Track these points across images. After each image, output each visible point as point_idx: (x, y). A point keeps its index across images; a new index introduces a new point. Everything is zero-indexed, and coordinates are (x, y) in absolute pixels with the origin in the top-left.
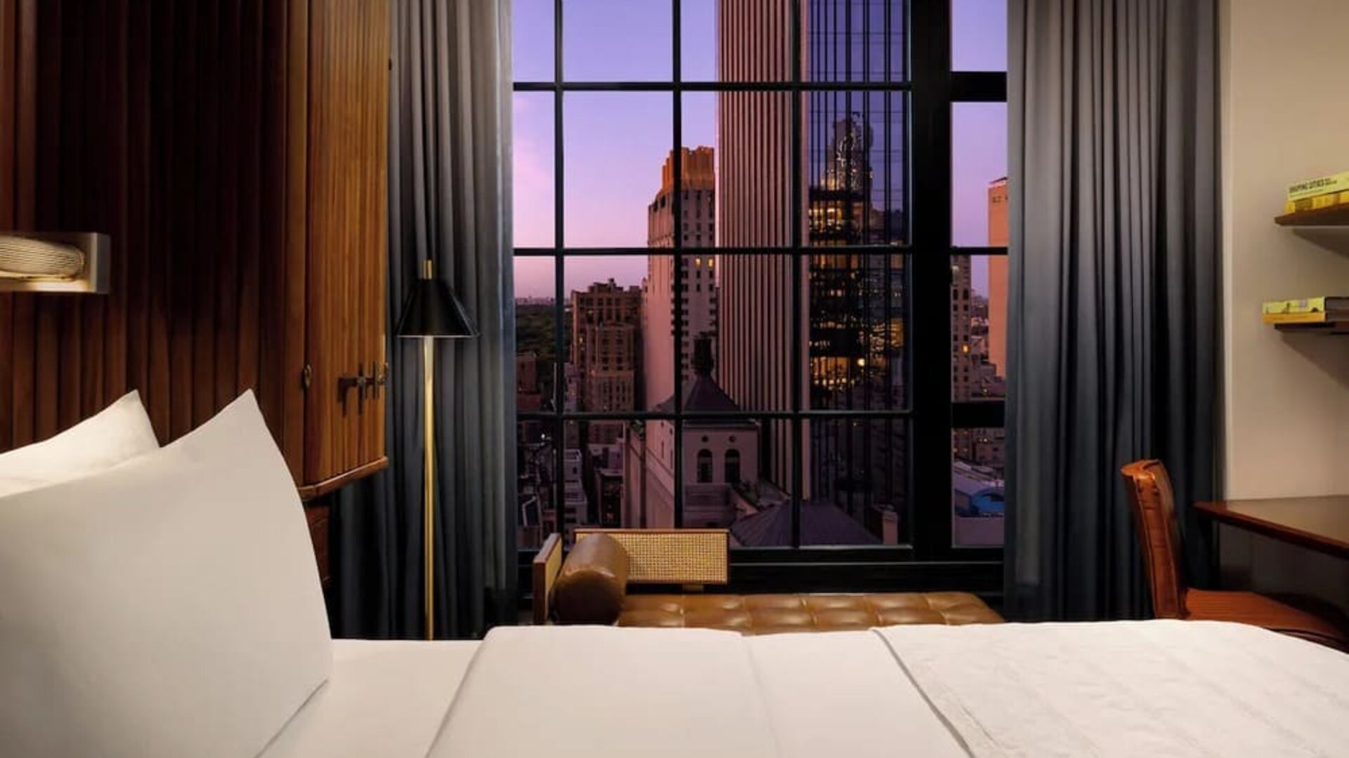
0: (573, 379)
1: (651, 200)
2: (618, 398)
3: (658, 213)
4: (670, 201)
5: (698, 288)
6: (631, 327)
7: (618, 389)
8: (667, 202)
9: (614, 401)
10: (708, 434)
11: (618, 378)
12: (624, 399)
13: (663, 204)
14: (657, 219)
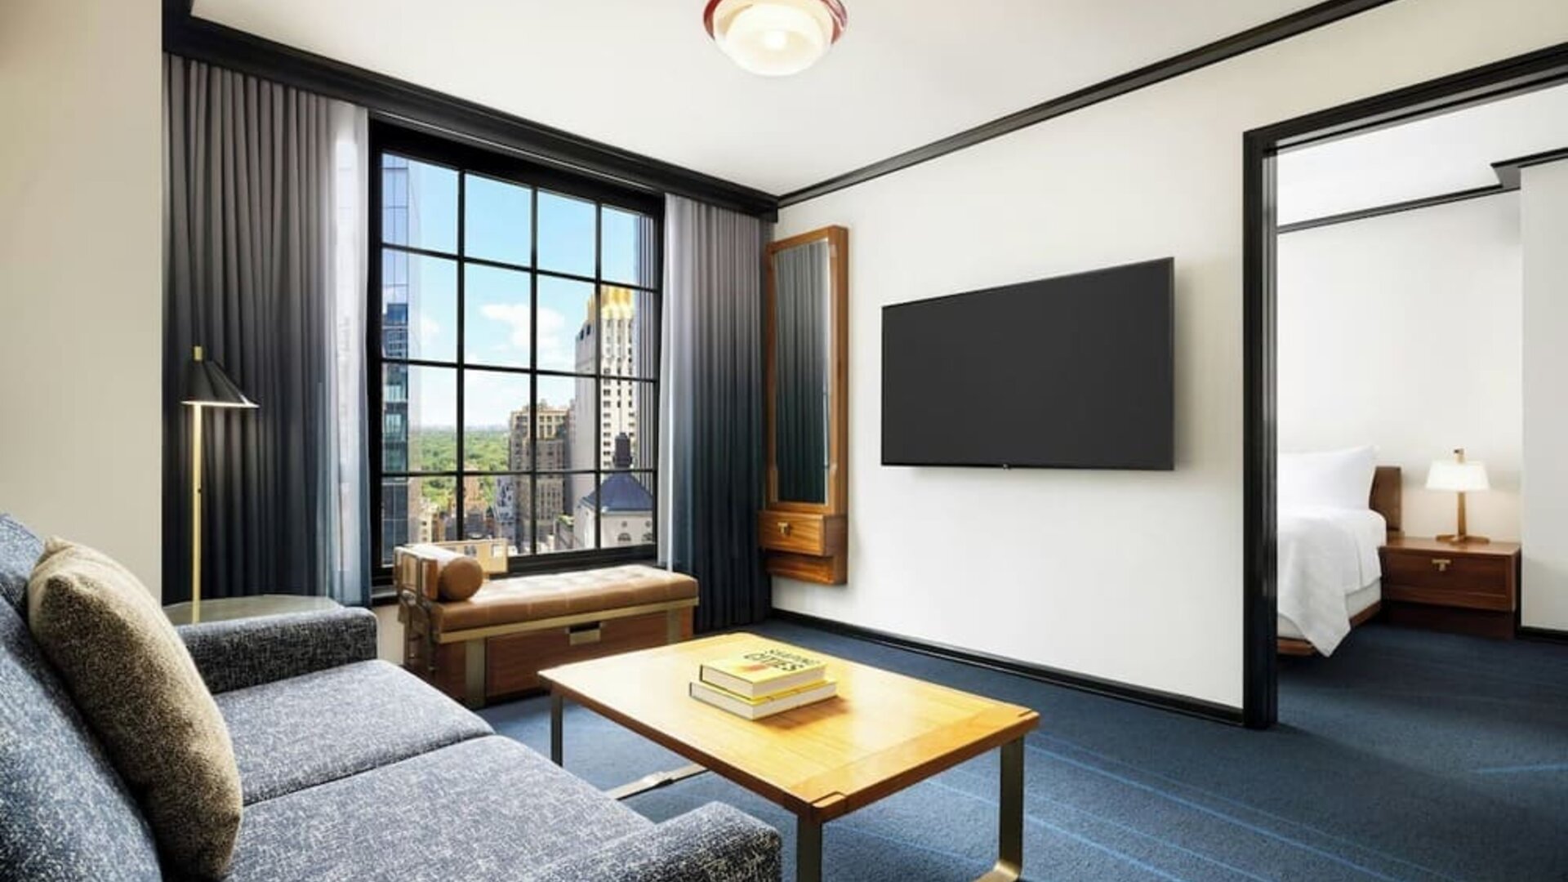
0: (511, 487)
1: (579, 330)
2: (549, 503)
3: (584, 342)
4: (593, 330)
5: (619, 404)
6: (561, 441)
7: (549, 494)
8: (592, 330)
9: (546, 505)
10: (626, 519)
11: (549, 485)
12: (554, 504)
13: (588, 333)
14: (584, 346)
